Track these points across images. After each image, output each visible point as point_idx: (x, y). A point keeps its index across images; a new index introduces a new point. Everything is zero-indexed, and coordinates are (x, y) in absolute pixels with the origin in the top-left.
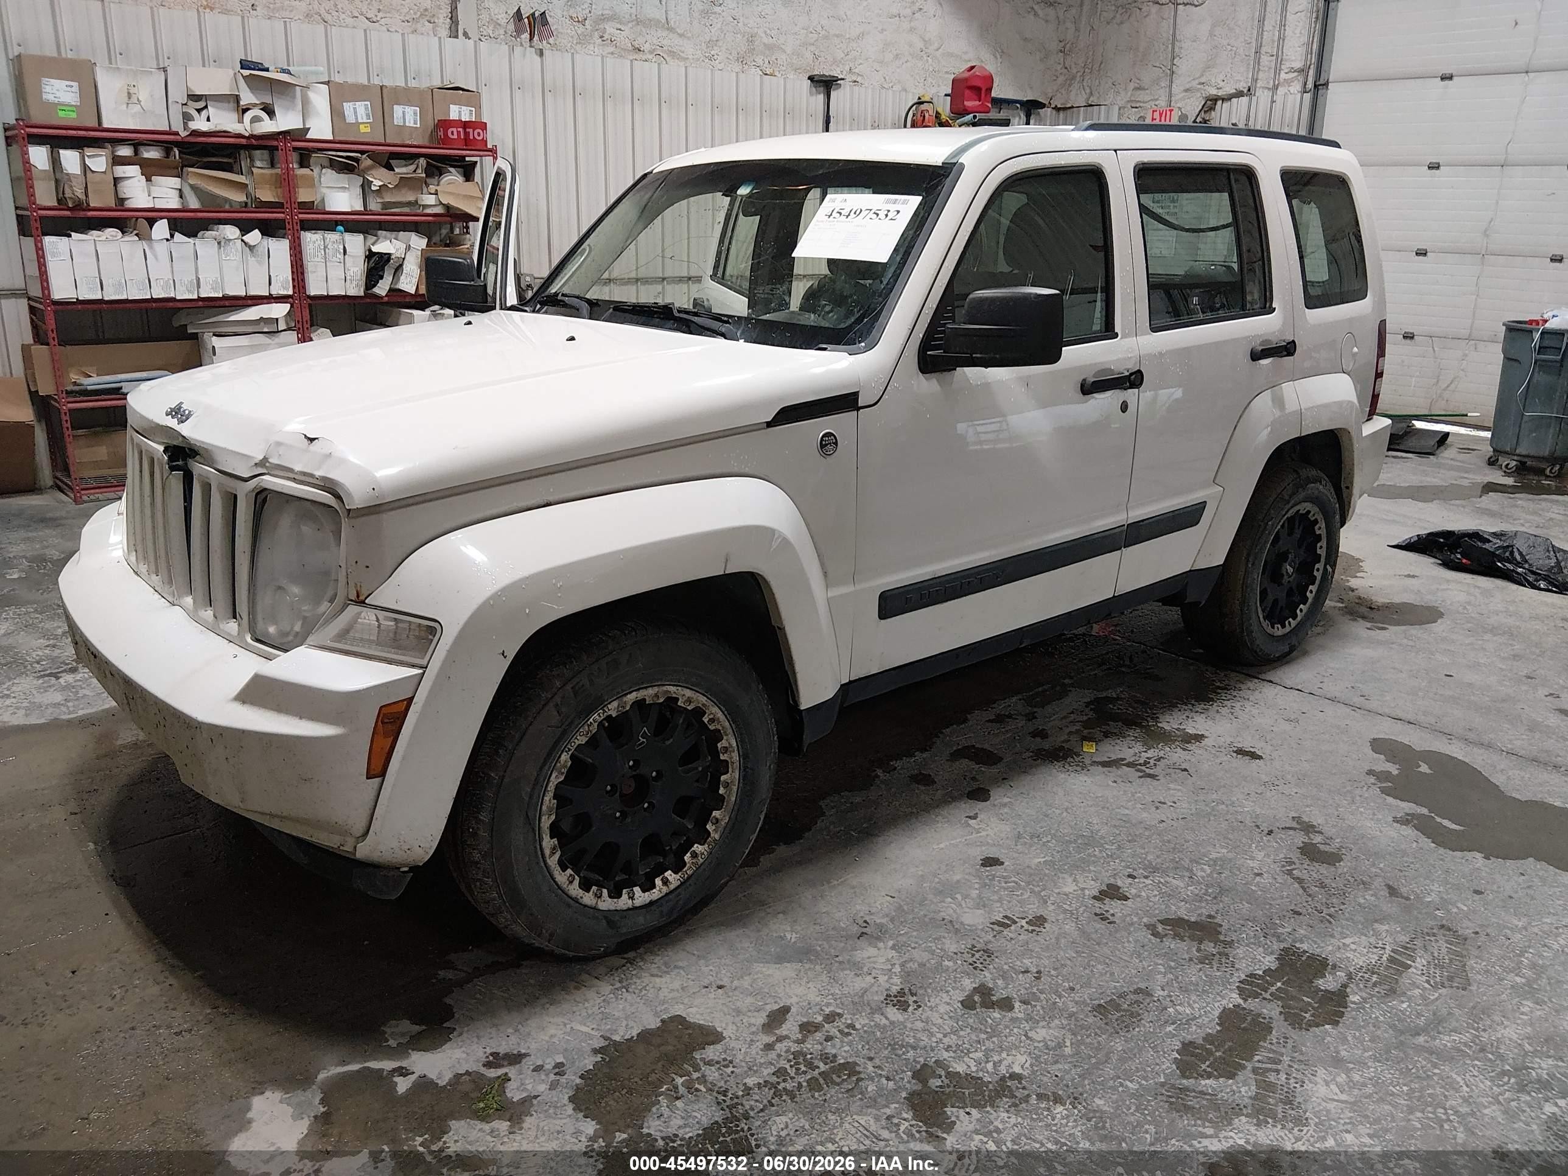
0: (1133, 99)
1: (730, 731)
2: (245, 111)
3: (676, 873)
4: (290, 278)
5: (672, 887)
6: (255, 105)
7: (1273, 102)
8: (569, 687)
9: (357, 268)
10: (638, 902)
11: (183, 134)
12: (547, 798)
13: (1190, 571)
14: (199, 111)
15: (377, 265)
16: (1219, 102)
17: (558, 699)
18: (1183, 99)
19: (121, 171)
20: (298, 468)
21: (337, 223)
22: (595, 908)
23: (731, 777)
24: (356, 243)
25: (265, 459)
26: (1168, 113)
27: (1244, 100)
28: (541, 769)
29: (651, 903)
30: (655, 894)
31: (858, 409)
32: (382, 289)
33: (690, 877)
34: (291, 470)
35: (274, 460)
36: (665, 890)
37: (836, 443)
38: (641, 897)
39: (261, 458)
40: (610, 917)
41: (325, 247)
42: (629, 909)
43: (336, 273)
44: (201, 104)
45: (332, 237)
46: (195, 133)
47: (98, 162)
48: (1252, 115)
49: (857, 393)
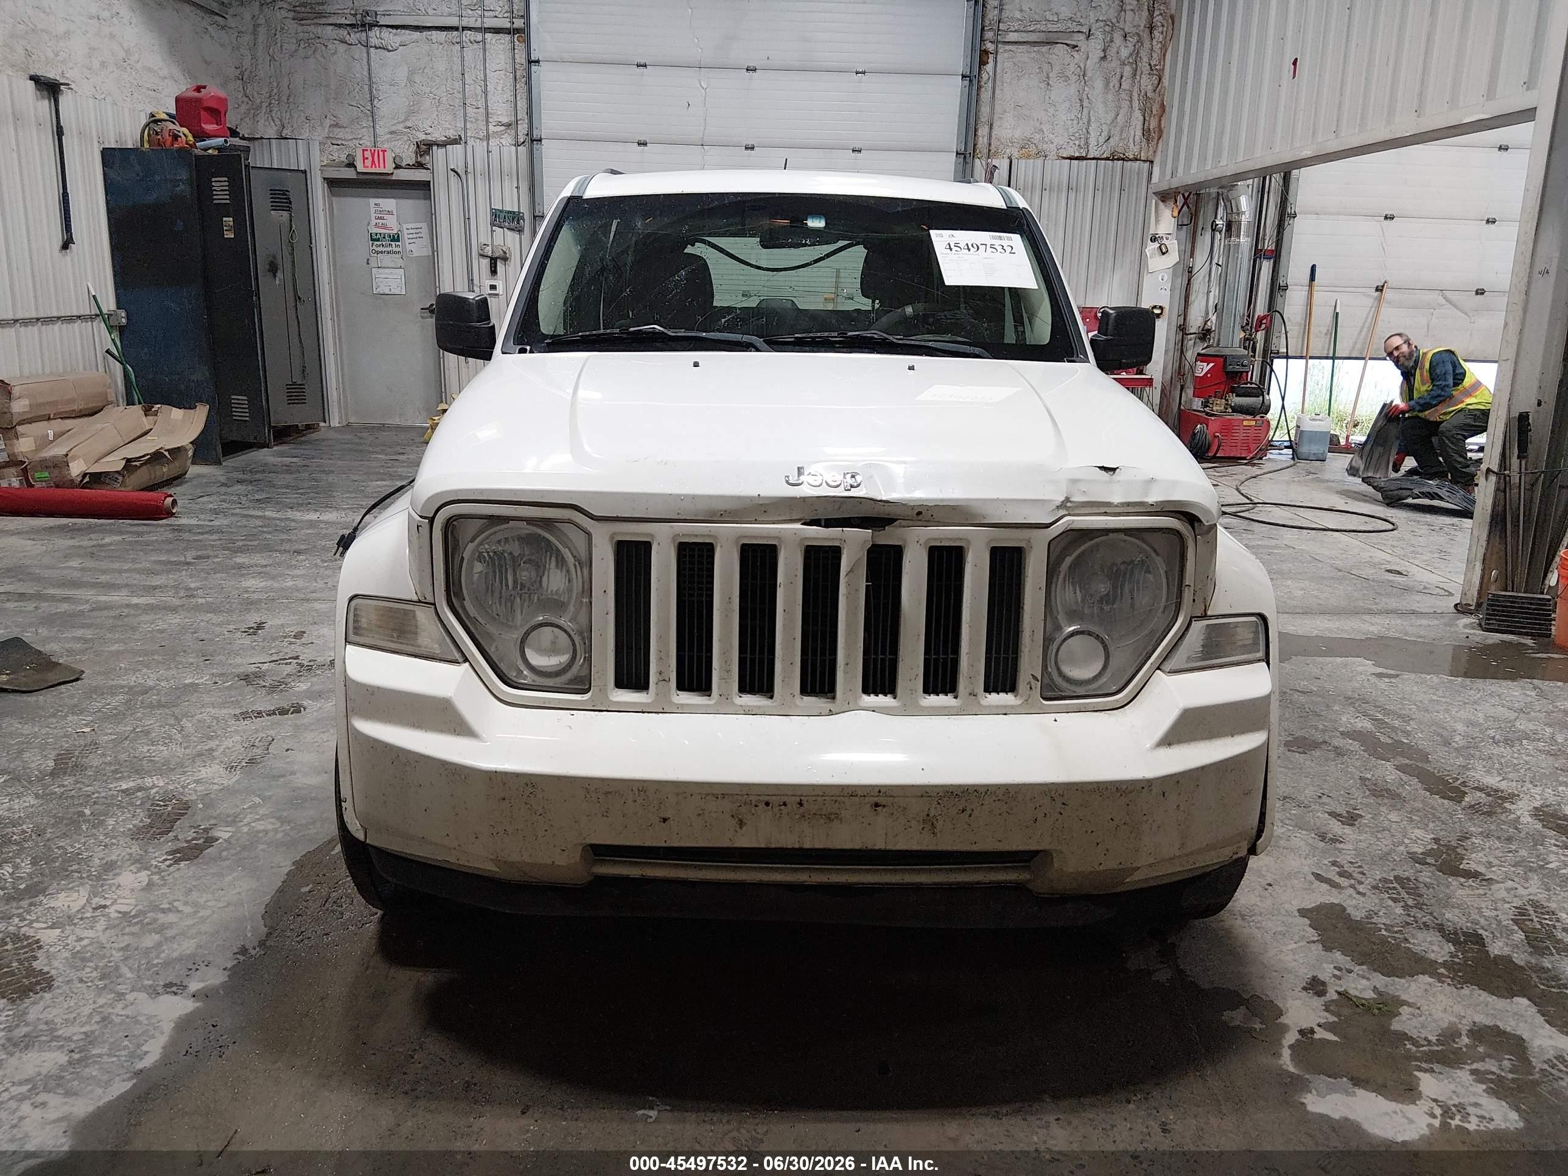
0: (331, 135)
7: (488, 152)
16: (435, 148)
18: (388, 141)
20: (1117, 499)
25: (1067, 499)
26: (381, 153)
27: (459, 148)
34: (1108, 504)
35: (1078, 498)
39: (1063, 499)
48: (470, 163)
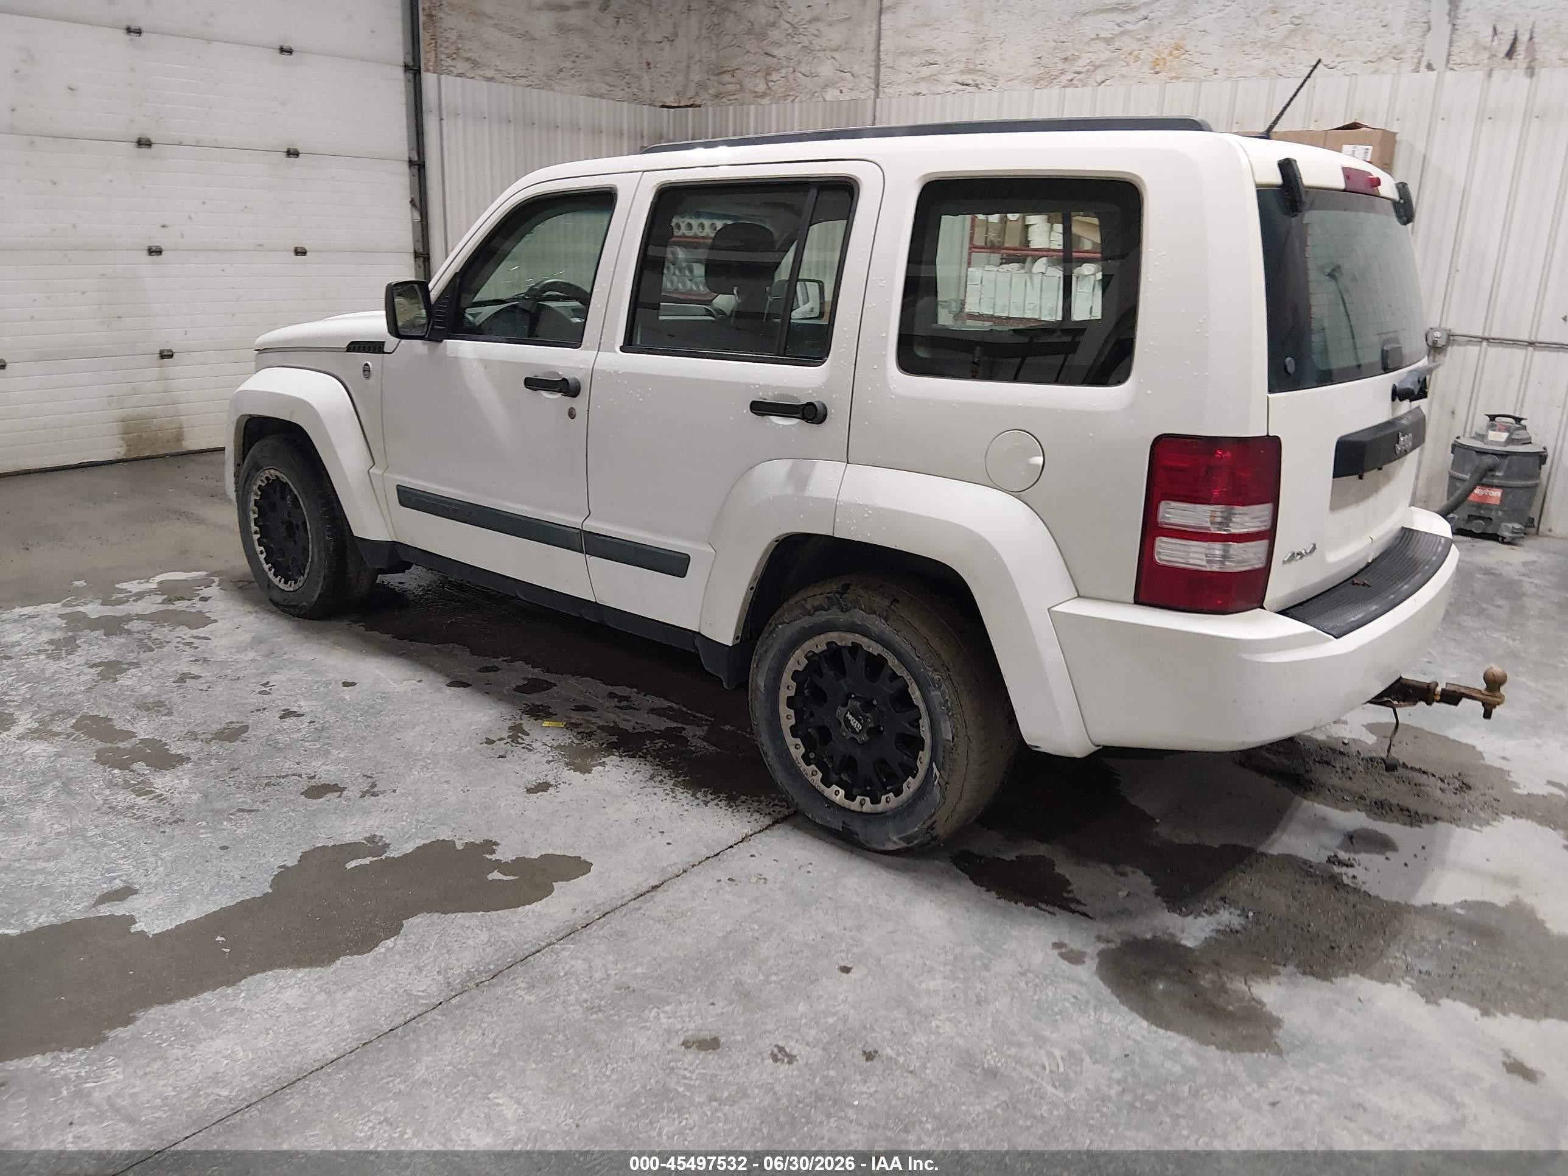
13: (698, 632)
31: (383, 353)
37: (370, 371)
49: (383, 343)
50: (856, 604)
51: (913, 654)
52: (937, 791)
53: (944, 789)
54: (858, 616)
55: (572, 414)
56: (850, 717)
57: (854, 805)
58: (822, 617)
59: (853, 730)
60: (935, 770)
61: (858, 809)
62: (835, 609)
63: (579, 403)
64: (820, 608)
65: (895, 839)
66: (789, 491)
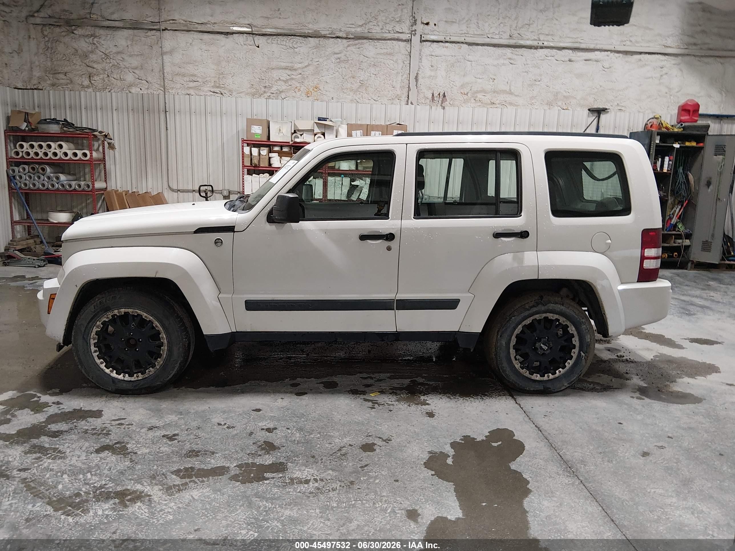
1: (163, 331)
2: (315, 135)
3: (142, 374)
4: (322, 193)
5: (139, 379)
6: (319, 133)
8: (99, 301)
9: (345, 190)
10: (125, 379)
11: (291, 143)
12: (92, 334)
13: (458, 331)
14: (301, 135)
15: (353, 188)
17: (95, 304)
19: (271, 155)
21: (342, 174)
22: (109, 375)
23: (165, 348)
24: (347, 181)
28: (88, 323)
29: (130, 381)
30: (133, 379)
31: (234, 232)
32: (354, 197)
33: (146, 378)
36: (136, 379)
37: (222, 242)
38: (127, 378)
40: (114, 379)
41: (335, 182)
42: (122, 380)
43: (338, 191)
44: (301, 133)
45: (338, 179)
46: (295, 143)
47: (264, 152)
49: (234, 227)
50: (549, 302)
51: (574, 315)
52: (584, 361)
53: (586, 360)
54: (551, 306)
55: (389, 249)
56: (542, 345)
57: (546, 378)
58: (535, 309)
59: (544, 350)
60: (582, 354)
61: (547, 379)
62: (540, 306)
63: (393, 244)
64: (534, 306)
65: (566, 384)
66: (516, 265)
